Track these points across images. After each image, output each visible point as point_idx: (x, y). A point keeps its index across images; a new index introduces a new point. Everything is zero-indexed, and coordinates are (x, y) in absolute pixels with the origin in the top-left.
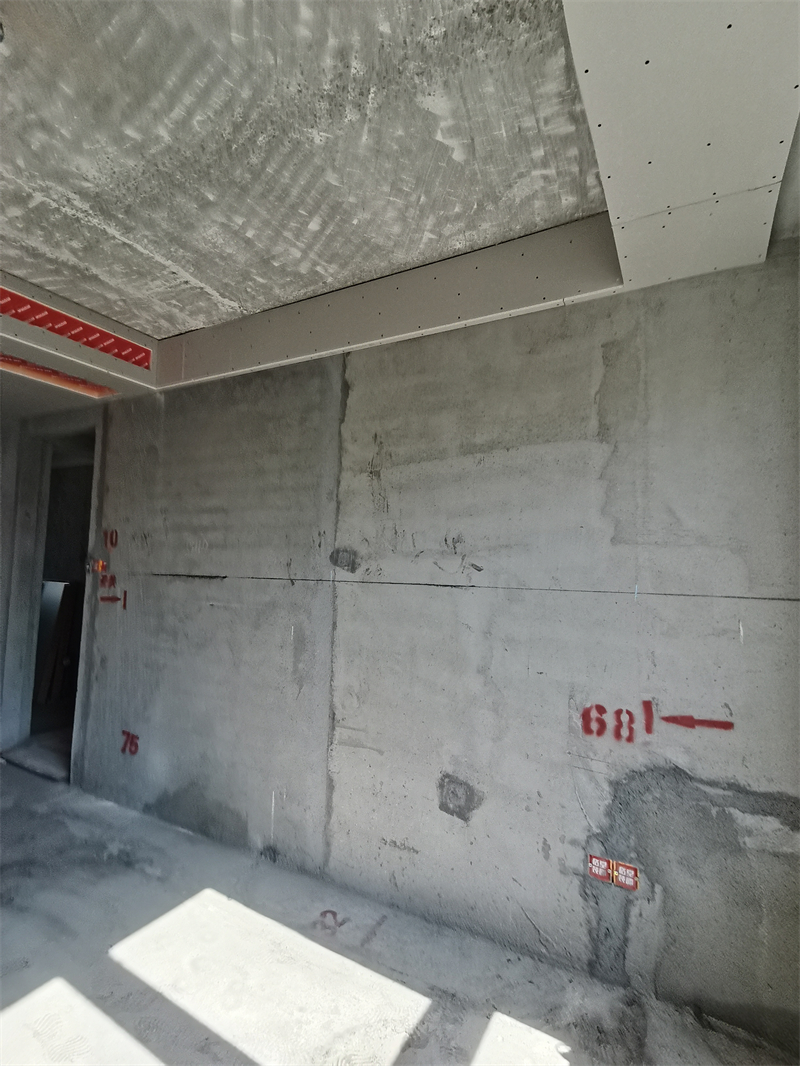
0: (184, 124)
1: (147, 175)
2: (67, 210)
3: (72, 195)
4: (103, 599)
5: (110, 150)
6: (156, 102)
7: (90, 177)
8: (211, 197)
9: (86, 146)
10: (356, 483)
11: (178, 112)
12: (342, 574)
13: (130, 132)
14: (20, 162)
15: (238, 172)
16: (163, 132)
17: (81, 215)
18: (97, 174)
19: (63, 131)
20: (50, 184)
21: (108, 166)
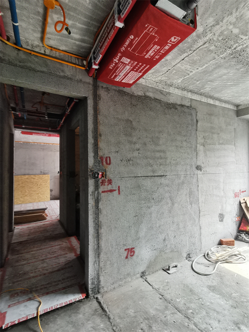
2: (236, 45)
4: (103, 192)
10: (200, 148)
12: (199, 172)
17: (232, 48)
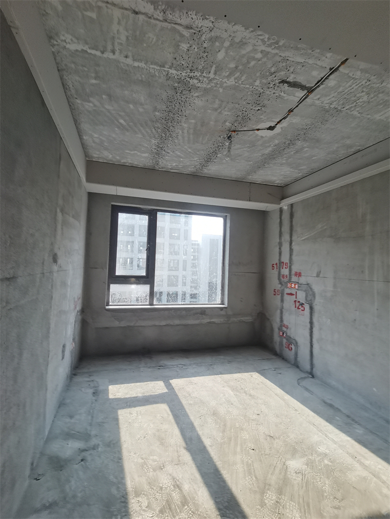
0: (183, 129)
1: (180, 110)
2: (197, 74)
3: (199, 85)
5: (196, 113)
6: (191, 131)
7: (196, 99)
8: (157, 113)
9: (202, 110)
11: (186, 131)
12: (55, 267)
13: (193, 121)
14: (221, 90)
15: (159, 125)
16: (186, 125)
17: (191, 74)
18: (195, 101)
19: (210, 111)
20: (209, 86)
21: (193, 107)
